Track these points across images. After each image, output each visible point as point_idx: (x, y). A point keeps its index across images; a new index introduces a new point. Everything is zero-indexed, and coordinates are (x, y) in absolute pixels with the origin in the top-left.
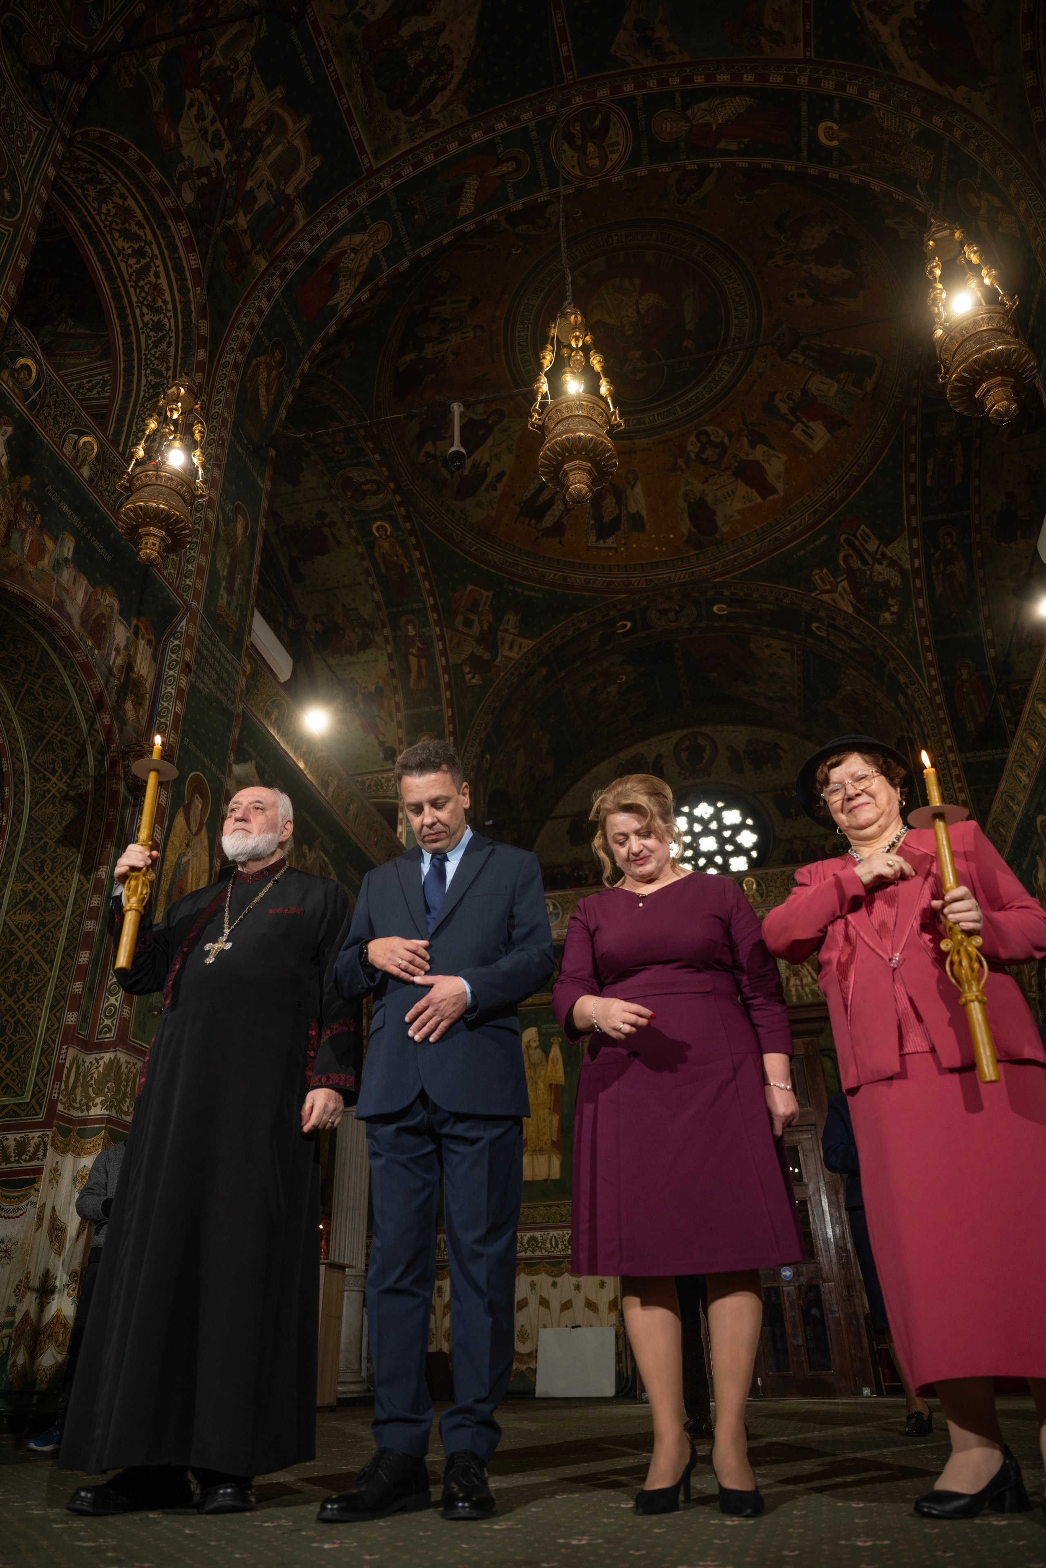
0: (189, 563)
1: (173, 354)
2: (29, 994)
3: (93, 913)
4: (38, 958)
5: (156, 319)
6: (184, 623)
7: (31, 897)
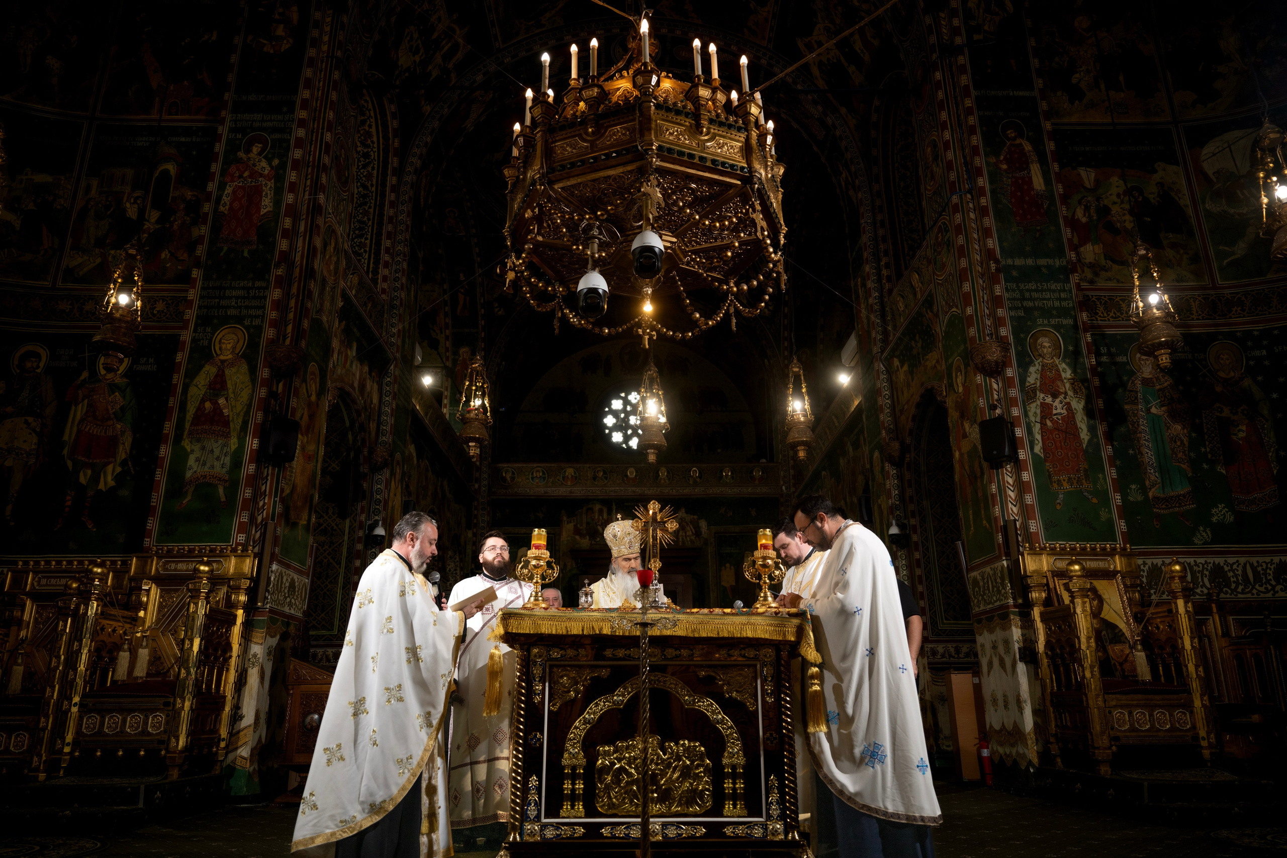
0: (392, 327)
1: (375, 176)
2: (329, 580)
3: (359, 540)
4: (331, 561)
5: (365, 150)
6: (392, 367)
7: (323, 527)
